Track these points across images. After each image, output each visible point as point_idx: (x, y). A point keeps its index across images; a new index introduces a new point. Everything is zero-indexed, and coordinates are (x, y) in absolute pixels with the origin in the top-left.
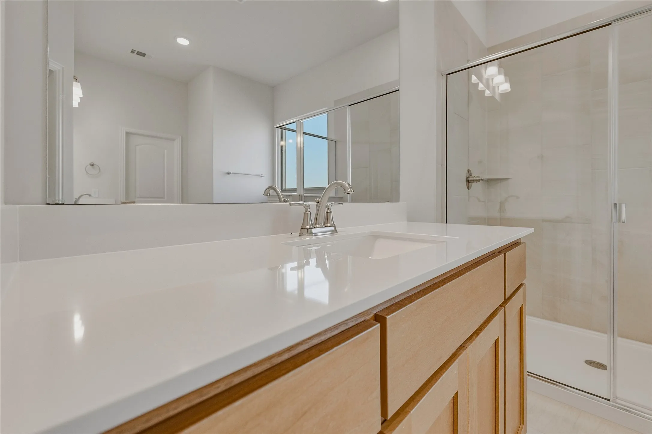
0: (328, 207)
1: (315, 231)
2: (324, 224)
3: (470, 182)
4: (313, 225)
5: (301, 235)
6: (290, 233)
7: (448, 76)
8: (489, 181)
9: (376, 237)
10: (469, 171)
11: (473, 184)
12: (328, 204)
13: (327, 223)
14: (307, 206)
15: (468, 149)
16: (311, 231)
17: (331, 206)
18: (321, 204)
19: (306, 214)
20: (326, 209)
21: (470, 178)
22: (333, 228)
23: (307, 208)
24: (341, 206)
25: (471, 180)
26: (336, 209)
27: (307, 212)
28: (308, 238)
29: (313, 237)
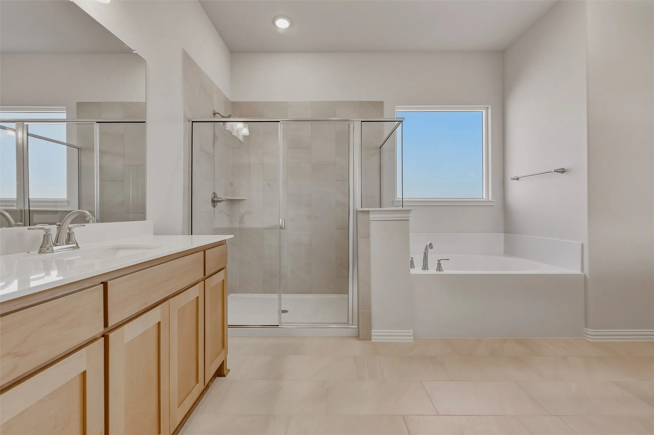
0: (70, 229)
1: (55, 248)
2: (66, 242)
3: (215, 202)
4: (53, 244)
5: (40, 252)
6: (26, 252)
7: (193, 123)
8: (231, 201)
9: (118, 249)
10: (214, 193)
11: (218, 203)
12: (70, 226)
13: (69, 241)
14: (47, 229)
15: (214, 177)
16: (52, 249)
17: (73, 228)
18: (63, 228)
19: (46, 237)
20: (68, 230)
21: (215, 199)
22: (75, 245)
23: (47, 231)
24: (83, 227)
25: (216, 201)
26: (78, 231)
27: (47, 234)
28: (49, 254)
29: (54, 253)
